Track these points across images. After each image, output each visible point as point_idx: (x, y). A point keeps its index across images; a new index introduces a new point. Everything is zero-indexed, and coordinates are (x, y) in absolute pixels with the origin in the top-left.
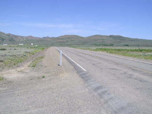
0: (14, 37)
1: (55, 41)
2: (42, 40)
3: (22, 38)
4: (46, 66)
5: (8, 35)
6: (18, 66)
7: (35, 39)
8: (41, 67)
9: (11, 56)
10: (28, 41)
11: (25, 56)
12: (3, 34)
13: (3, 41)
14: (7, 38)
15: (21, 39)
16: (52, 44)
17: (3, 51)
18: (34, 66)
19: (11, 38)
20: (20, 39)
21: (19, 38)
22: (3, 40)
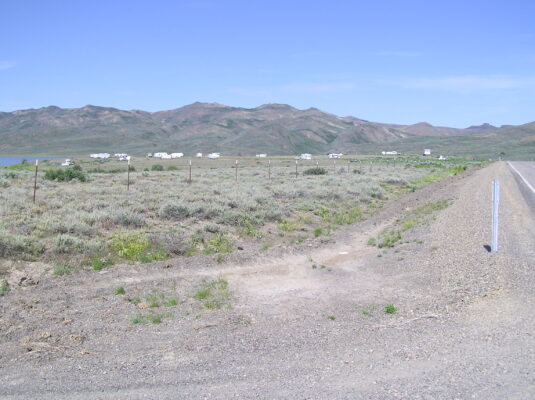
0: (366, 129)
1: (514, 142)
2: (466, 138)
3: (392, 130)
4: (435, 248)
5: (348, 121)
6: (327, 242)
7: (439, 135)
8: (416, 250)
9: (320, 198)
10: (415, 142)
11: (379, 197)
12: (332, 118)
13: (329, 142)
14: (344, 133)
15: (390, 136)
16: (504, 151)
17: (314, 176)
18: (388, 244)
19: (356, 133)
20: (386, 135)
21: (384, 133)
22: (331, 138)
